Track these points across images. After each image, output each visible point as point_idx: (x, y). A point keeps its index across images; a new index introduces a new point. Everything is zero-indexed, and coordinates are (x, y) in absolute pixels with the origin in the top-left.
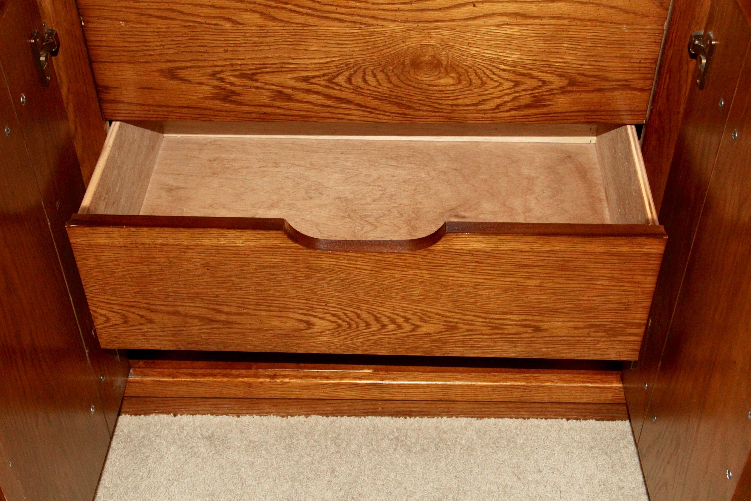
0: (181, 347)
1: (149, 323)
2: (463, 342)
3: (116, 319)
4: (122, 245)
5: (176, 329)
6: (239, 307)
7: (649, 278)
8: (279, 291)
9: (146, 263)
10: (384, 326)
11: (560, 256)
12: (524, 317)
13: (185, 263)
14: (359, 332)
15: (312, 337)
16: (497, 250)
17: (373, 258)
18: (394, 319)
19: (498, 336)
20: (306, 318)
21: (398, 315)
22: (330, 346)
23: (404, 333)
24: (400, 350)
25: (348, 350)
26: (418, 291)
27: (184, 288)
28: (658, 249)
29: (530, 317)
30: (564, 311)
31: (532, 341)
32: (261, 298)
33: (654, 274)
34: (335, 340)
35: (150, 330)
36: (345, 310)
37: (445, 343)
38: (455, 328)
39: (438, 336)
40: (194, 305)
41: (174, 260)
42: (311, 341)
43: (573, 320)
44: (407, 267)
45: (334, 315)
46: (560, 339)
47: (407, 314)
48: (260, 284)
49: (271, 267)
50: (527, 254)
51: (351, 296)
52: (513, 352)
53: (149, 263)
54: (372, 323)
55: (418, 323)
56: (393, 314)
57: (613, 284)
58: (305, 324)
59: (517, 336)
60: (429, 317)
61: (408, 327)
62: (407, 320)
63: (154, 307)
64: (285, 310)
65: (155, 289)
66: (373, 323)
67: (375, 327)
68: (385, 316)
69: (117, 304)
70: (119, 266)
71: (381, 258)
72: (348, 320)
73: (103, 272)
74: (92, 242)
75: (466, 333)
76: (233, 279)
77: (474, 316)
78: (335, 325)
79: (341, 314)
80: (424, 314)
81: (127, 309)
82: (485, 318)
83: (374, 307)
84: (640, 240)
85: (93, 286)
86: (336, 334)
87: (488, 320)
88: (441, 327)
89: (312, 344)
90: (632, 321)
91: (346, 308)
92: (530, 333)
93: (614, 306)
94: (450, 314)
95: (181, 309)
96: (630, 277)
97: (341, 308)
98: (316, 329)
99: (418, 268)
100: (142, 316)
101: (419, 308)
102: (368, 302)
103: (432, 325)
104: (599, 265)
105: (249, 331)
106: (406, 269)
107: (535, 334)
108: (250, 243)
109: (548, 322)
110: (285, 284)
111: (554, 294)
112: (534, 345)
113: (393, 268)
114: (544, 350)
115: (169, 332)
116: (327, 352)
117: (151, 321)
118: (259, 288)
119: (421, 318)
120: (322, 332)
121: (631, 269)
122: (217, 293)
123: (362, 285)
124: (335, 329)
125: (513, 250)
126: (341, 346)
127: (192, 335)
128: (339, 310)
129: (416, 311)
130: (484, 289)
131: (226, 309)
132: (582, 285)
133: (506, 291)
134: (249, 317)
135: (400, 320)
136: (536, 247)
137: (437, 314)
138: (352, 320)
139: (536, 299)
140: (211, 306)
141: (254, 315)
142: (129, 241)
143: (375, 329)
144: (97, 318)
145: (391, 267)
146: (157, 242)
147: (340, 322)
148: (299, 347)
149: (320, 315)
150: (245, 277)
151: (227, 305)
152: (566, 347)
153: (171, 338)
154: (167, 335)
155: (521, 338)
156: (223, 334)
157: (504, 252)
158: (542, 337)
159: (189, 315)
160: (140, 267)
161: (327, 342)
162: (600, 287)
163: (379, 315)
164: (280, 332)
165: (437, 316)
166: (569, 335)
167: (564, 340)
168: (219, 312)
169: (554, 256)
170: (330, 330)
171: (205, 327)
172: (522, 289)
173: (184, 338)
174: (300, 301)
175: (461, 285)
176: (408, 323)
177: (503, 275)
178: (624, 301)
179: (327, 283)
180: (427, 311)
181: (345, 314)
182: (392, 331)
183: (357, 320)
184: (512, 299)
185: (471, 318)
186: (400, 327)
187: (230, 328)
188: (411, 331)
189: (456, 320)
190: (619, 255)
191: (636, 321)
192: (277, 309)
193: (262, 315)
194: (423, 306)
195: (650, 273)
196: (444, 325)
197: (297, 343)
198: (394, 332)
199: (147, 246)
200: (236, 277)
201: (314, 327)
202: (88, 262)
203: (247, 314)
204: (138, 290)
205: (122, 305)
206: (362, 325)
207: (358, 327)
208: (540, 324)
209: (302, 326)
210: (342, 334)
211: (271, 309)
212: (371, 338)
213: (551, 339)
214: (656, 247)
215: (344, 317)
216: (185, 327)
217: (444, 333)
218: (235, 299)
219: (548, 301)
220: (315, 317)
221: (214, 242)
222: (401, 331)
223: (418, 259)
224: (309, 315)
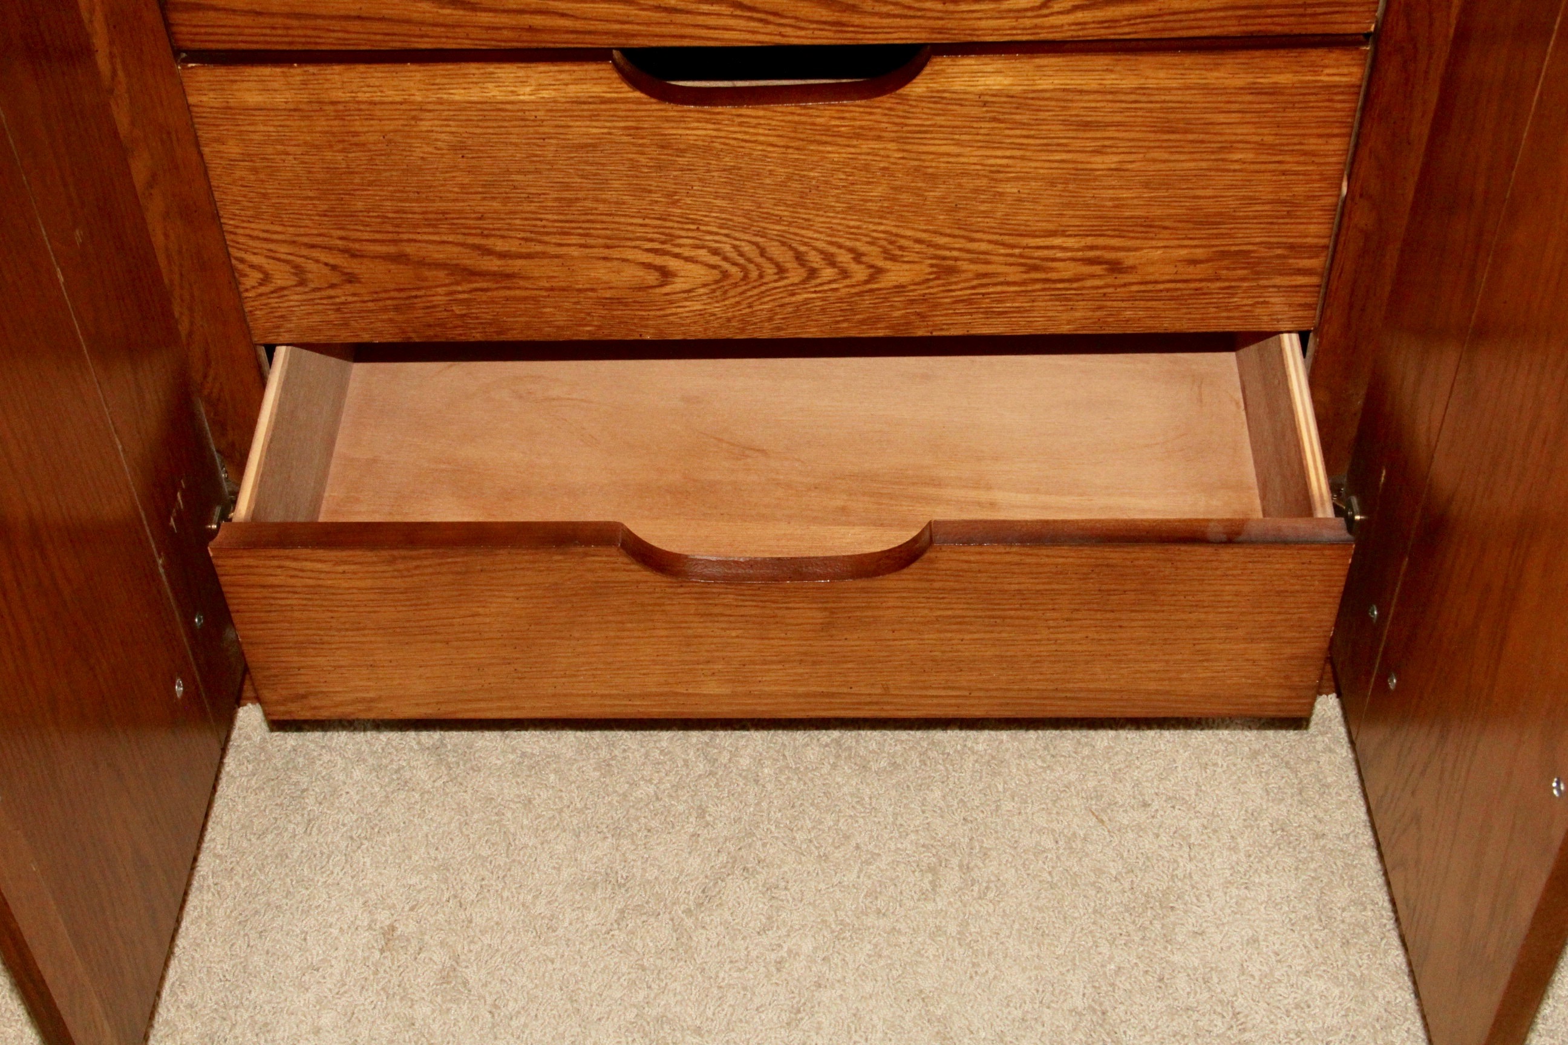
0: (413, 335)
1: (350, 282)
2: (969, 301)
3: (282, 277)
4: (292, 106)
5: (403, 295)
6: (526, 240)
7: (1335, 140)
8: (604, 201)
9: (341, 146)
10: (813, 273)
11: (1157, 98)
12: (1089, 241)
13: (416, 143)
14: (763, 288)
15: (671, 302)
16: (1034, 91)
17: (790, 118)
18: (832, 255)
19: (1038, 286)
20: (658, 261)
21: (840, 247)
22: (708, 322)
23: (853, 286)
24: (845, 325)
25: (743, 330)
26: (878, 191)
27: (417, 201)
28: (1350, 74)
29: (1101, 241)
30: (1167, 224)
31: (1105, 294)
32: (569, 217)
33: (1344, 131)
34: (716, 309)
35: (350, 299)
36: (736, 239)
37: (936, 306)
38: (952, 271)
39: (922, 290)
40: (436, 238)
41: (398, 138)
42: (668, 312)
43: (1186, 242)
44: (858, 136)
45: (715, 252)
46: (1161, 287)
47: (858, 244)
48: (567, 187)
49: (587, 145)
50: (1092, 97)
51: (748, 205)
52: (1069, 322)
53: (346, 145)
54: (788, 265)
55: (880, 263)
56: (831, 243)
57: (1263, 158)
58: (657, 274)
59: (1075, 285)
60: (901, 248)
61: (860, 273)
62: (858, 257)
63: (357, 246)
64: (616, 243)
65: (360, 205)
66: (791, 265)
67: (796, 275)
68: (815, 249)
69: (284, 242)
70: (288, 154)
71: (803, 119)
72: (742, 261)
73: (255, 170)
74: (233, 102)
75: (975, 282)
76: (514, 177)
77: (990, 242)
78: (716, 274)
79: (727, 248)
80: (892, 243)
81: (304, 252)
82: (1013, 246)
83: (792, 230)
84: (1314, 55)
85: (236, 202)
86: (718, 293)
87: (1017, 251)
88: (924, 269)
89: (671, 318)
90: (1299, 240)
91: (737, 235)
92: (1100, 276)
93: (1267, 207)
94: (943, 240)
95: (409, 249)
96: (1296, 140)
97: (727, 235)
98: (679, 285)
99: (879, 138)
100: (334, 268)
101: (882, 228)
102: (779, 220)
103: (907, 267)
104: (1234, 118)
105: (545, 293)
106: (855, 142)
107: (1109, 280)
108: (545, 94)
109: (1137, 249)
110: (616, 184)
111: (1147, 185)
112: (1109, 303)
113: (829, 139)
114: (1128, 314)
115: (389, 302)
116: (701, 336)
117: (351, 279)
118: (566, 195)
119: (885, 251)
120: (689, 291)
121: (1296, 125)
122: (481, 209)
123: (768, 181)
124: (716, 282)
125: (1064, 90)
126: (729, 320)
127: (434, 307)
128: (724, 239)
129: (875, 234)
130: (1008, 180)
131: (500, 245)
132: (1204, 165)
133: (1053, 184)
134: (546, 261)
135: (844, 258)
136: (1110, 80)
137: (918, 241)
138: (750, 261)
139: (1112, 199)
140: (471, 240)
141: (557, 256)
142: (304, 97)
143: (796, 280)
144: (246, 275)
145: (824, 138)
146: (362, 96)
147: (726, 265)
148: (646, 326)
149: (687, 252)
150: (537, 171)
151: (503, 237)
152: (1173, 304)
153: (392, 315)
154: (385, 310)
155: (1084, 288)
156: (493, 302)
157: (1047, 95)
158: (1125, 285)
159: (428, 260)
160: (329, 155)
161: (701, 313)
162: (1237, 167)
163: (803, 249)
164: (608, 294)
165: (917, 246)
166: (1179, 277)
167: (1168, 290)
168: (488, 252)
169: (1144, 98)
170: (705, 285)
171: (459, 288)
172: (1082, 176)
173: (420, 313)
174: (647, 221)
175: (964, 174)
176: (860, 262)
177: (1046, 148)
178: (1284, 196)
179: (700, 180)
180: (897, 235)
181: (735, 247)
182: (830, 282)
183: (760, 260)
184: (1065, 200)
185: (984, 246)
186: (845, 274)
187: (509, 288)
188: (867, 282)
189: (955, 254)
190: (1275, 91)
191: (1309, 240)
192: (601, 241)
193: (573, 258)
194: (889, 225)
195: (1336, 131)
196: (932, 266)
197: (642, 318)
198: (834, 286)
199: (341, 107)
200: (519, 172)
201: (676, 280)
202: (222, 148)
203: (544, 255)
204: (326, 207)
205: (294, 242)
206: (770, 270)
207: (761, 276)
208: (1121, 255)
209: (652, 278)
210: (730, 294)
211: (591, 241)
212: (787, 300)
213: (1143, 288)
214: (1345, 70)
215: (734, 255)
216: (418, 289)
217: (931, 284)
218: (518, 222)
219: (1135, 202)
220: (677, 256)
221: (475, 94)
222: (847, 282)
223: (878, 117)
224: (665, 253)
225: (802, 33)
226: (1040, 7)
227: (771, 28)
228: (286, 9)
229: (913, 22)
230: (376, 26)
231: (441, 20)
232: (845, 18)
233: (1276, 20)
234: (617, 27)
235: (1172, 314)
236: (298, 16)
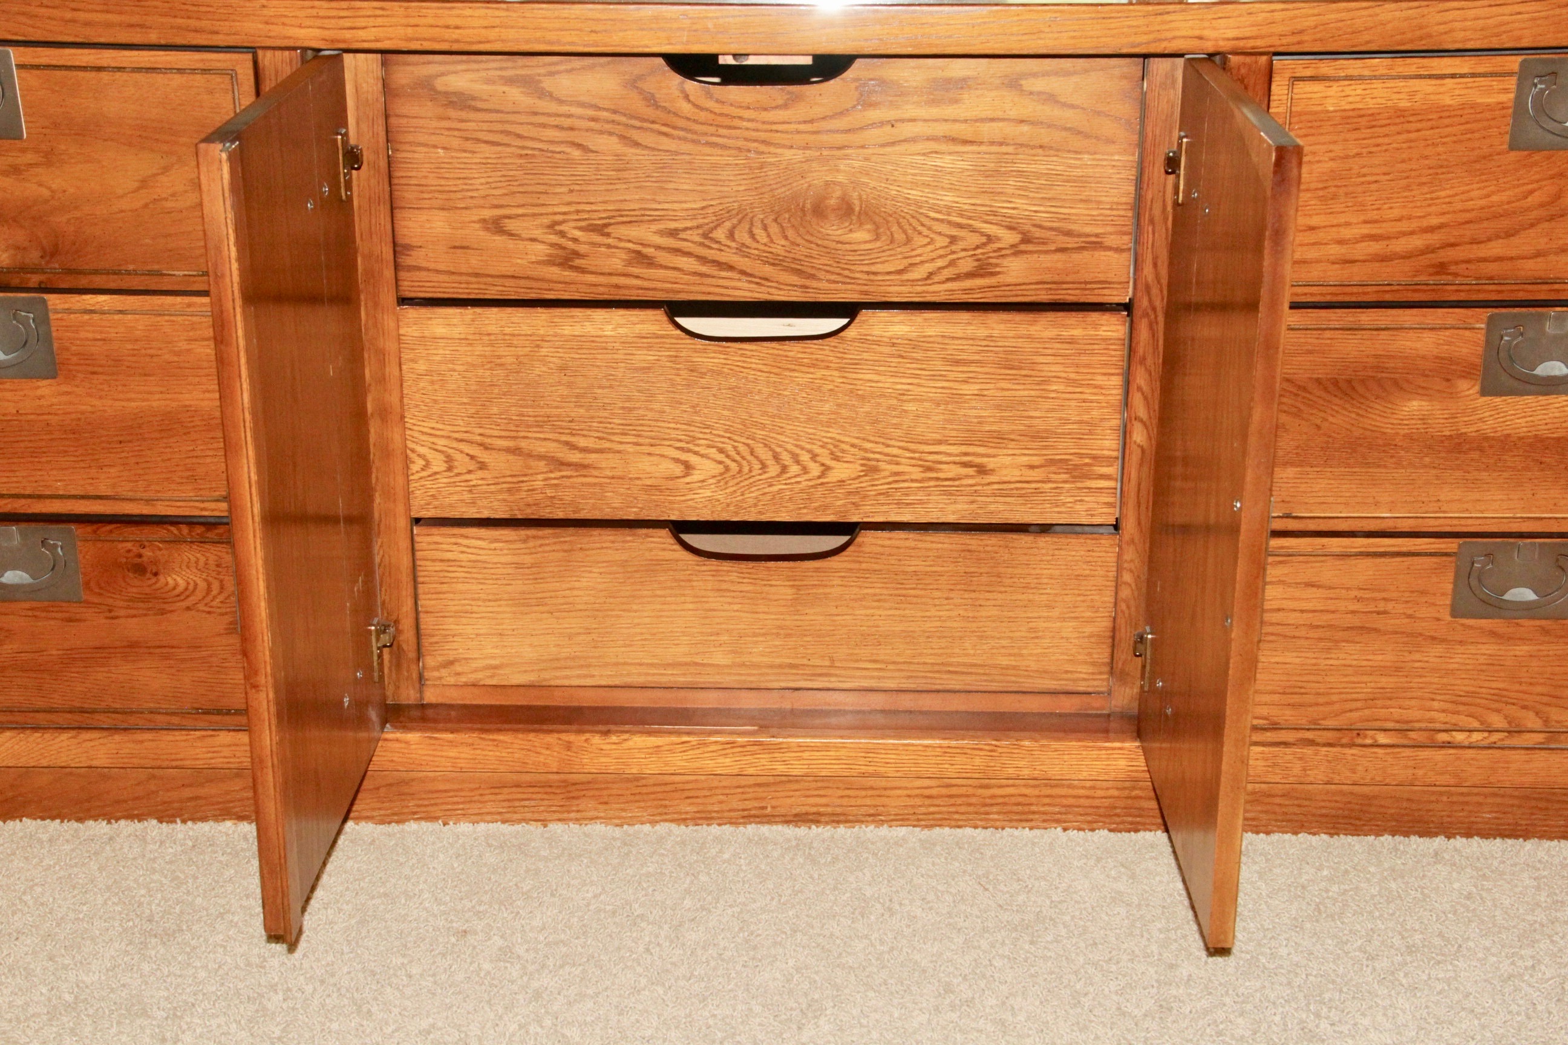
0: (517, 512)
1: (481, 469)
2: (886, 494)
3: (438, 464)
4: (463, 336)
5: (515, 480)
6: (599, 438)
7: (1113, 378)
8: (651, 410)
9: (488, 366)
10: (784, 469)
11: (1000, 344)
12: (964, 449)
13: (537, 364)
14: (751, 480)
15: (691, 490)
16: (925, 337)
17: (771, 351)
18: (797, 455)
19: (932, 483)
20: (684, 456)
21: (803, 449)
22: (714, 506)
23: (810, 480)
24: (805, 511)
25: (737, 513)
26: (827, 407)
27: (532, 407)
28: (1118, 331)
29: (971, 449)
30: (1012, 437)
31: (976, 491)
32: (628, 422)
33: (1117, 371)
34: (720, 496)
35: (480, 482)
36: (735, 441)
37: (865, 497)
38: (876, 470)
39: (855, 485)
40: (542, 436)
41: (525, 361)
42: (688, 497)
43: (1027, 452)
44: (814, 366)
45: (721, 451)
46: (1012, 486)
47: (814, 447)
48: (629, 399)
49: (644, 368)
50: (960, 342)
51: (745, 416)
52: (954, 513)
53: (492, 365)
54: (769, 463)
55: (829, 462)
56: (797, 446)
57: (1070, 389)
58: (682, 467)
59: (957, 483)
60: (843, 451)
61: (815, 470)
62: (814, 457)
63: (489, 441)
64: (658, 442)
65: (495, 410)
66: (770, 462)
67: (773, 470)
68: (786, 450)
69: (443, 436)
70: (454, 370)
71: (781, 352)
72: (738, 458)
73: (432, 383)
74: (426, 333)
75: (891, 479)
76: (596, 391)
77: (899, 447)
78: (720, 468)
79: (729, 448)
80: (836, 446)
81: (455, 444)
82: (914, 452)
83: (772, 435)
84: (1095, 316)
85: (417, 406)
86: (722, 483)
87: (917, 455)
88: (858, 467)
89: (690, 503)
90: (1099, 452)
91: (736, 438)
92: (972, 477)
93: (1075, 426)
94: (868, 445)
95: (523, 444)
96: (1089, 377)
97: (729, 438)
98: (696, 476)
99: (828, 368)
100: (472, 457)
101: (829, 435)
102: (763, 427)
103: (846, 465)
104: (1050, 359)
105: (608, 481)
106: (812, 370)
107: (978, 480)
108: (621, 331)
109: (994, 456)
110: (660, 397)
111: (998, 407)
112: (979, 498)
113: (797, 368)
114: (992, 507)
115: (505, 486)
116: (710, 518)
117: (483, 466)
118: (627, 405)
119: (832, 453)
120: (703, 481)
121: (1088, 366)
122: (573, 414)
123: (757, 397)
124: (721, 474)
125: (943, 336)
126: (728, 505)
127: (533, 490)
128: (727, 440)
129: (825, 440)
130: (909, 401)
131: (582, 442)
132: (1033, 393)
133: (938, 405)
134: (610, 456)
135: (805, 457)
136: (970, 330)
137: (853, 446)
138: (743, 458)
139: (976, 417)
140: (564, 438)
141: (619, 452)
142: (472, 330)
143: (774, 474)
144: (413, 462)
145: (793, 367)
146: (507, 330)
147: (728, 462)
148: (672, 509)
149: (702, 450)
150: (611, 387)
151: (584, 436)
152: (1021, 500)
153: (505, 496)
154: (500, 491)
155: (962, 486)
156: (573, 487)
157: (931, 339)
158: (989, 484)
159: (535, 453)
160: (480, 372)
161: (710, 500)
162: (1053, 395)
163: (778, 450)
164: (649, 482)
165: (852, 449)
166: (1024, 479)
167: (1017, 489)
168: (573, 447)
169: (992, 344)
170: (714, 477)
171: (552, 475)
172: (956, 398)
173: (523, 494)
174: (679, 426)
175: (883, 396)
176: (816, 462)
177: (933, 378)
178: (1085, 417)
179: (714, 395)
180: (839, 441)
181: (735, 447)
182: (795, 476)
183: (749, 457)
184: (946, 417)
185: (895, 451)
186: (805, 470)
187: (585, 476)
188: (819, 477)
189: (877, 456)
190: (1072, 341)
191: (1106, 453)
192: (648, 441)
193: (628, 453)
194: (834, 433)
195: (1113, 371)
196: (862, 465)
197: (671, 502)
198: (798, 479)
199: (493, 337)
200: (600, 387)
201: (695, 472)
202: (415, 366)
203: (609, 450)
204: (473, 411)
205: (449, 437)
206: (757, 466)
207: (750, 471)
208: (985, 460)
209: (678, 470)
210: (731, 484)
211: (641, 440)
212: (767, 490)
213: (1001, 486)
214: (1113, 328)
215: (733, 453)
216: (526, 475)
217: (862, 479)
218: (595, 424)
219: (992, 419)
220: (696, 453)
221: (578, 330)
222: (806, 477)
223: (827, 352)
224: (689, 451)
225: (782, 293)
226: (926, 279)
227: (763, 289)
228: (470, 271)
229: (849, 287)
230: (522, 283)
231: (562, 279)
232: (808, 282)
233: (1070, 292)
234: (669, 286)
235: (1023, 508)
236: (477, 275)
